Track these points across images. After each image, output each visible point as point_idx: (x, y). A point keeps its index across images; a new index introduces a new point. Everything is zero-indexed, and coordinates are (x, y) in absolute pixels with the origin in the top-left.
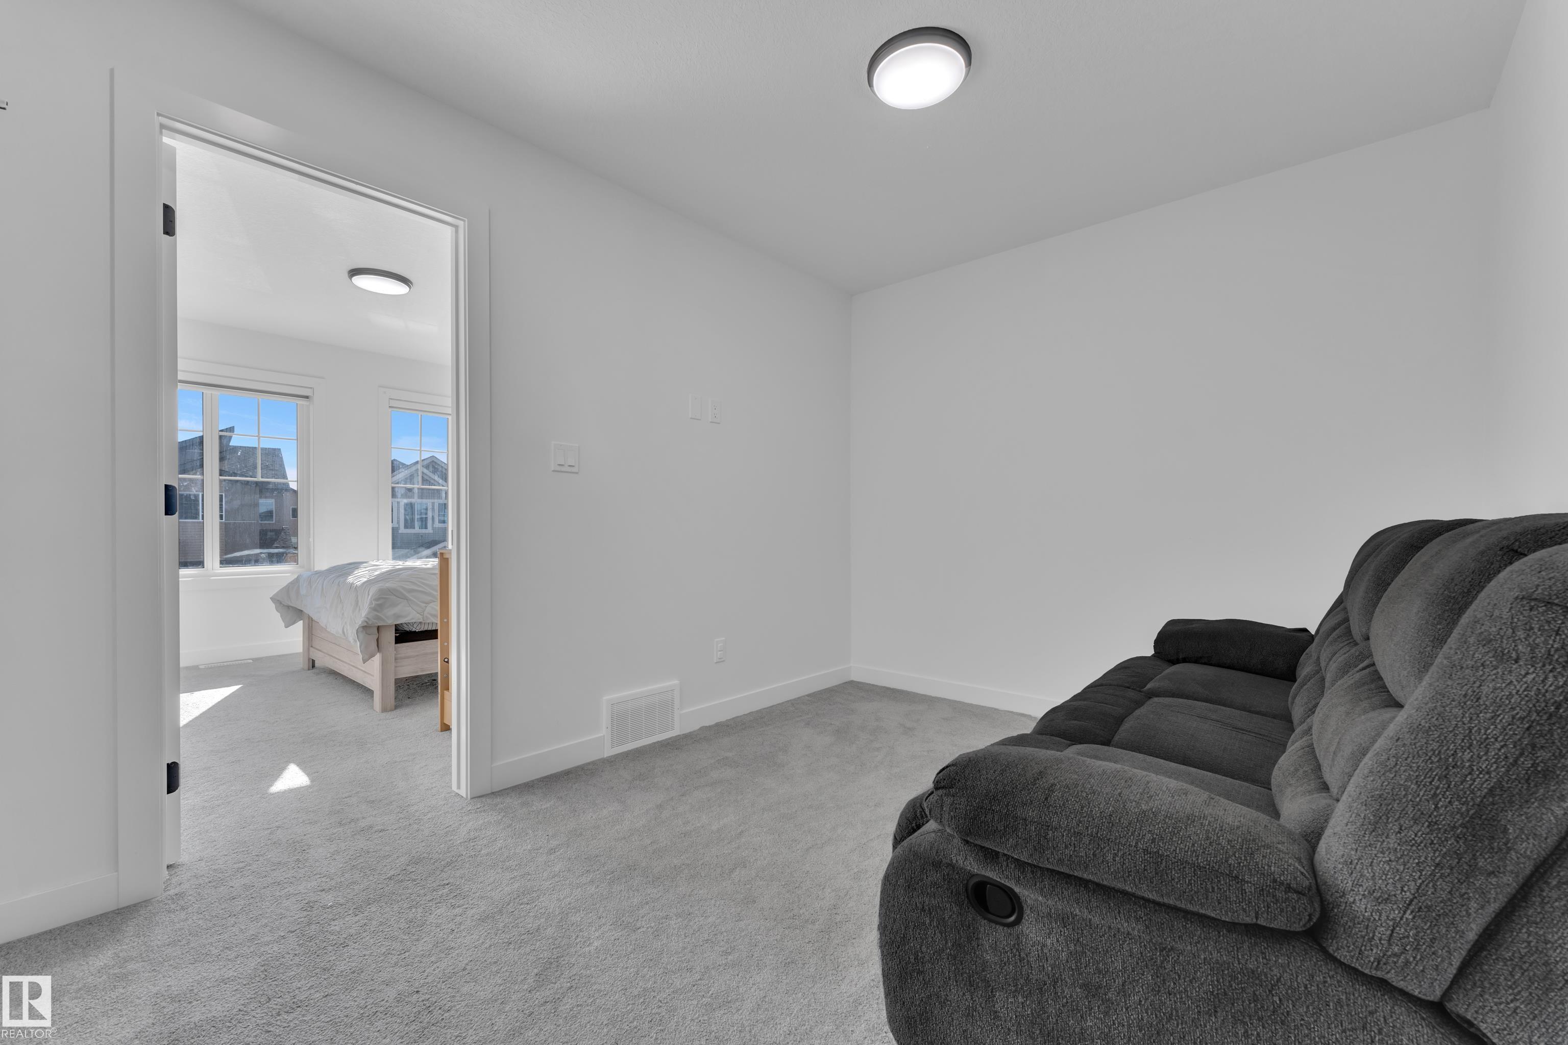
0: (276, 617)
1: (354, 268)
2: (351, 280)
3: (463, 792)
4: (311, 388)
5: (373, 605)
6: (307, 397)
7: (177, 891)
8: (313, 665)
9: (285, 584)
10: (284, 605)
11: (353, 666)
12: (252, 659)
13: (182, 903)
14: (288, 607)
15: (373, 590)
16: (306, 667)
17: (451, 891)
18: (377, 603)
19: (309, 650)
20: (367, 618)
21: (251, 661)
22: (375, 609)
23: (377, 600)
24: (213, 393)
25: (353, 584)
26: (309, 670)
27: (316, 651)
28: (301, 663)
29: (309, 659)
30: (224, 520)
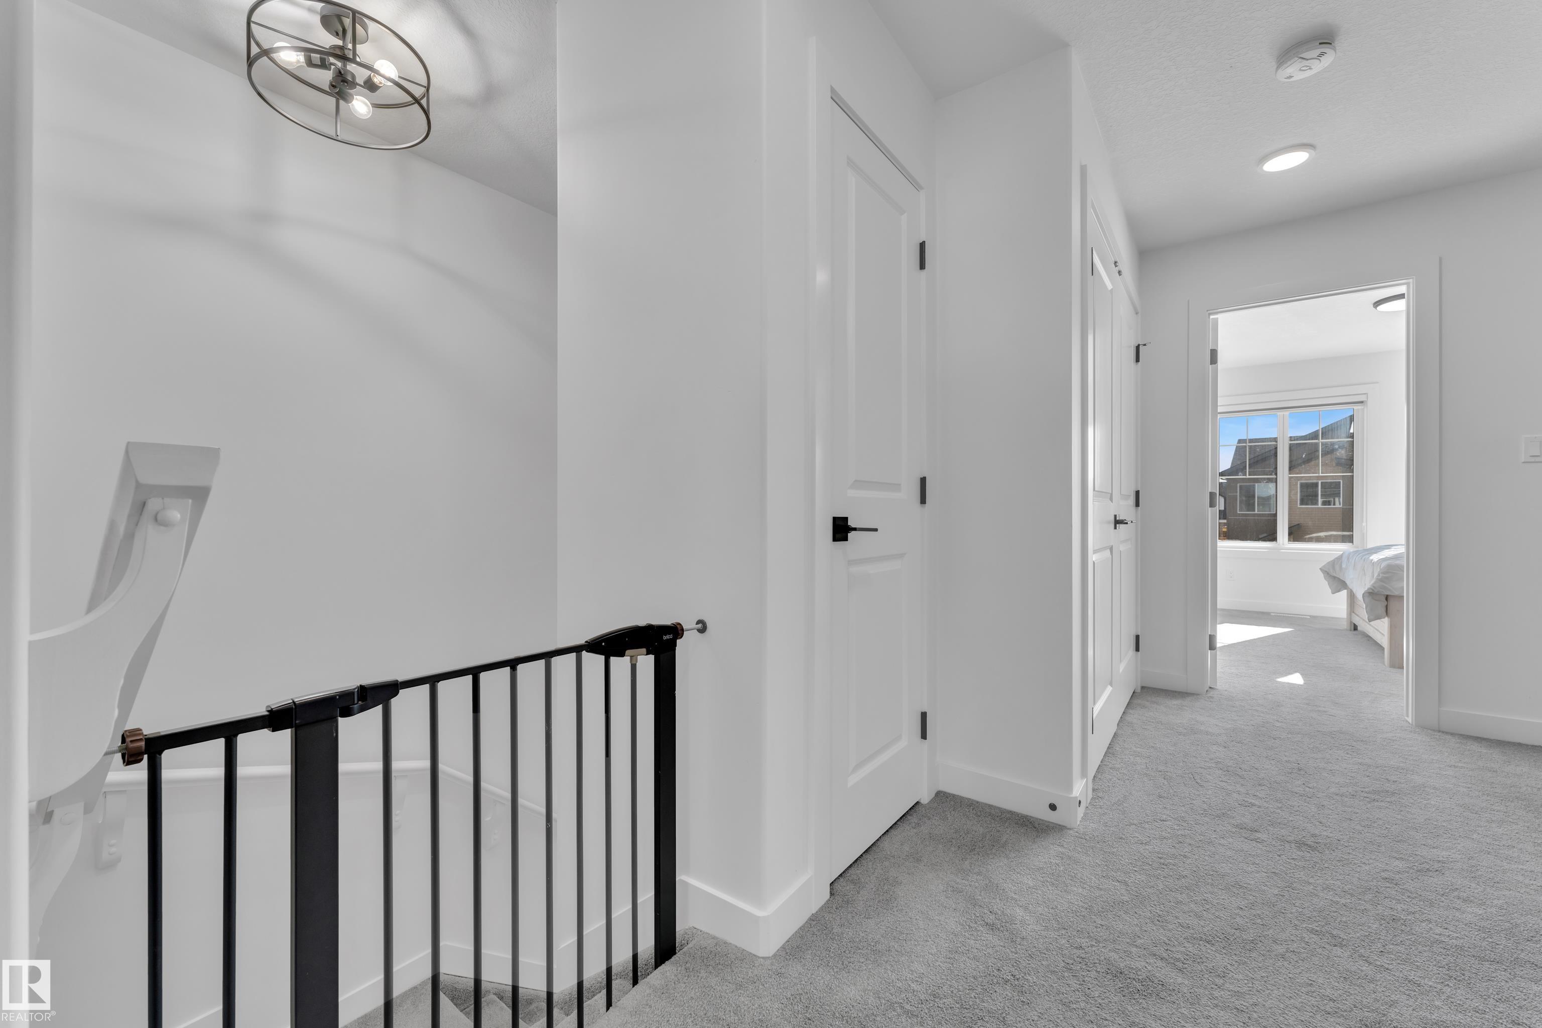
0: (1324, 585)
1: (1376, 301)
2: (1376, 309)
3: (1410, 720)
4: (1365, 394)
5: (1380, 577)
6: (1362, 402)
7: (1211, 696)
8: (1355, 628)
9: (1332, 559)
10: (1331, 576)
11: (1376, 629)
12: (1310, 616)
13: (1211, 700)
14: (1335, 578)
15: (1384, 565)
16: (1349, 628)
17: (1352, 749)
18: (1385, 576)
19: (1351, 615)
20: (1374, 587)
21: (1309, 617)
22: (1381, 580)
23: (1383, 573)
24: (1284, 413)
25: (1372, 560)
26: (1351, 631)
27: (1356, 616)
28: (1345, 625)
29: (1351, 622)
30: (1341, 506)
